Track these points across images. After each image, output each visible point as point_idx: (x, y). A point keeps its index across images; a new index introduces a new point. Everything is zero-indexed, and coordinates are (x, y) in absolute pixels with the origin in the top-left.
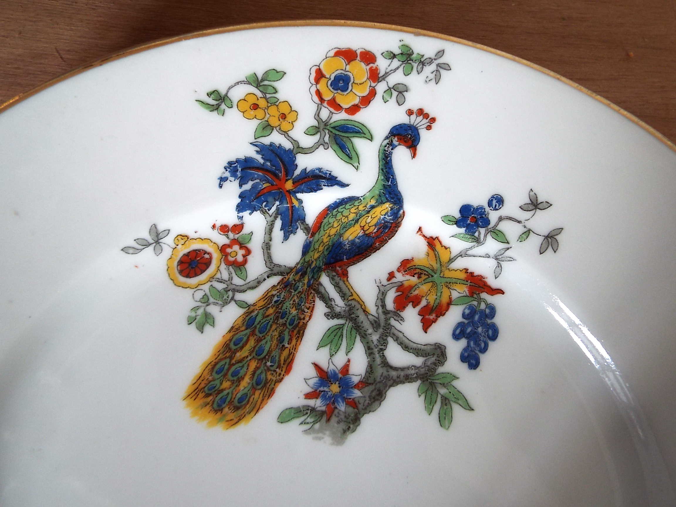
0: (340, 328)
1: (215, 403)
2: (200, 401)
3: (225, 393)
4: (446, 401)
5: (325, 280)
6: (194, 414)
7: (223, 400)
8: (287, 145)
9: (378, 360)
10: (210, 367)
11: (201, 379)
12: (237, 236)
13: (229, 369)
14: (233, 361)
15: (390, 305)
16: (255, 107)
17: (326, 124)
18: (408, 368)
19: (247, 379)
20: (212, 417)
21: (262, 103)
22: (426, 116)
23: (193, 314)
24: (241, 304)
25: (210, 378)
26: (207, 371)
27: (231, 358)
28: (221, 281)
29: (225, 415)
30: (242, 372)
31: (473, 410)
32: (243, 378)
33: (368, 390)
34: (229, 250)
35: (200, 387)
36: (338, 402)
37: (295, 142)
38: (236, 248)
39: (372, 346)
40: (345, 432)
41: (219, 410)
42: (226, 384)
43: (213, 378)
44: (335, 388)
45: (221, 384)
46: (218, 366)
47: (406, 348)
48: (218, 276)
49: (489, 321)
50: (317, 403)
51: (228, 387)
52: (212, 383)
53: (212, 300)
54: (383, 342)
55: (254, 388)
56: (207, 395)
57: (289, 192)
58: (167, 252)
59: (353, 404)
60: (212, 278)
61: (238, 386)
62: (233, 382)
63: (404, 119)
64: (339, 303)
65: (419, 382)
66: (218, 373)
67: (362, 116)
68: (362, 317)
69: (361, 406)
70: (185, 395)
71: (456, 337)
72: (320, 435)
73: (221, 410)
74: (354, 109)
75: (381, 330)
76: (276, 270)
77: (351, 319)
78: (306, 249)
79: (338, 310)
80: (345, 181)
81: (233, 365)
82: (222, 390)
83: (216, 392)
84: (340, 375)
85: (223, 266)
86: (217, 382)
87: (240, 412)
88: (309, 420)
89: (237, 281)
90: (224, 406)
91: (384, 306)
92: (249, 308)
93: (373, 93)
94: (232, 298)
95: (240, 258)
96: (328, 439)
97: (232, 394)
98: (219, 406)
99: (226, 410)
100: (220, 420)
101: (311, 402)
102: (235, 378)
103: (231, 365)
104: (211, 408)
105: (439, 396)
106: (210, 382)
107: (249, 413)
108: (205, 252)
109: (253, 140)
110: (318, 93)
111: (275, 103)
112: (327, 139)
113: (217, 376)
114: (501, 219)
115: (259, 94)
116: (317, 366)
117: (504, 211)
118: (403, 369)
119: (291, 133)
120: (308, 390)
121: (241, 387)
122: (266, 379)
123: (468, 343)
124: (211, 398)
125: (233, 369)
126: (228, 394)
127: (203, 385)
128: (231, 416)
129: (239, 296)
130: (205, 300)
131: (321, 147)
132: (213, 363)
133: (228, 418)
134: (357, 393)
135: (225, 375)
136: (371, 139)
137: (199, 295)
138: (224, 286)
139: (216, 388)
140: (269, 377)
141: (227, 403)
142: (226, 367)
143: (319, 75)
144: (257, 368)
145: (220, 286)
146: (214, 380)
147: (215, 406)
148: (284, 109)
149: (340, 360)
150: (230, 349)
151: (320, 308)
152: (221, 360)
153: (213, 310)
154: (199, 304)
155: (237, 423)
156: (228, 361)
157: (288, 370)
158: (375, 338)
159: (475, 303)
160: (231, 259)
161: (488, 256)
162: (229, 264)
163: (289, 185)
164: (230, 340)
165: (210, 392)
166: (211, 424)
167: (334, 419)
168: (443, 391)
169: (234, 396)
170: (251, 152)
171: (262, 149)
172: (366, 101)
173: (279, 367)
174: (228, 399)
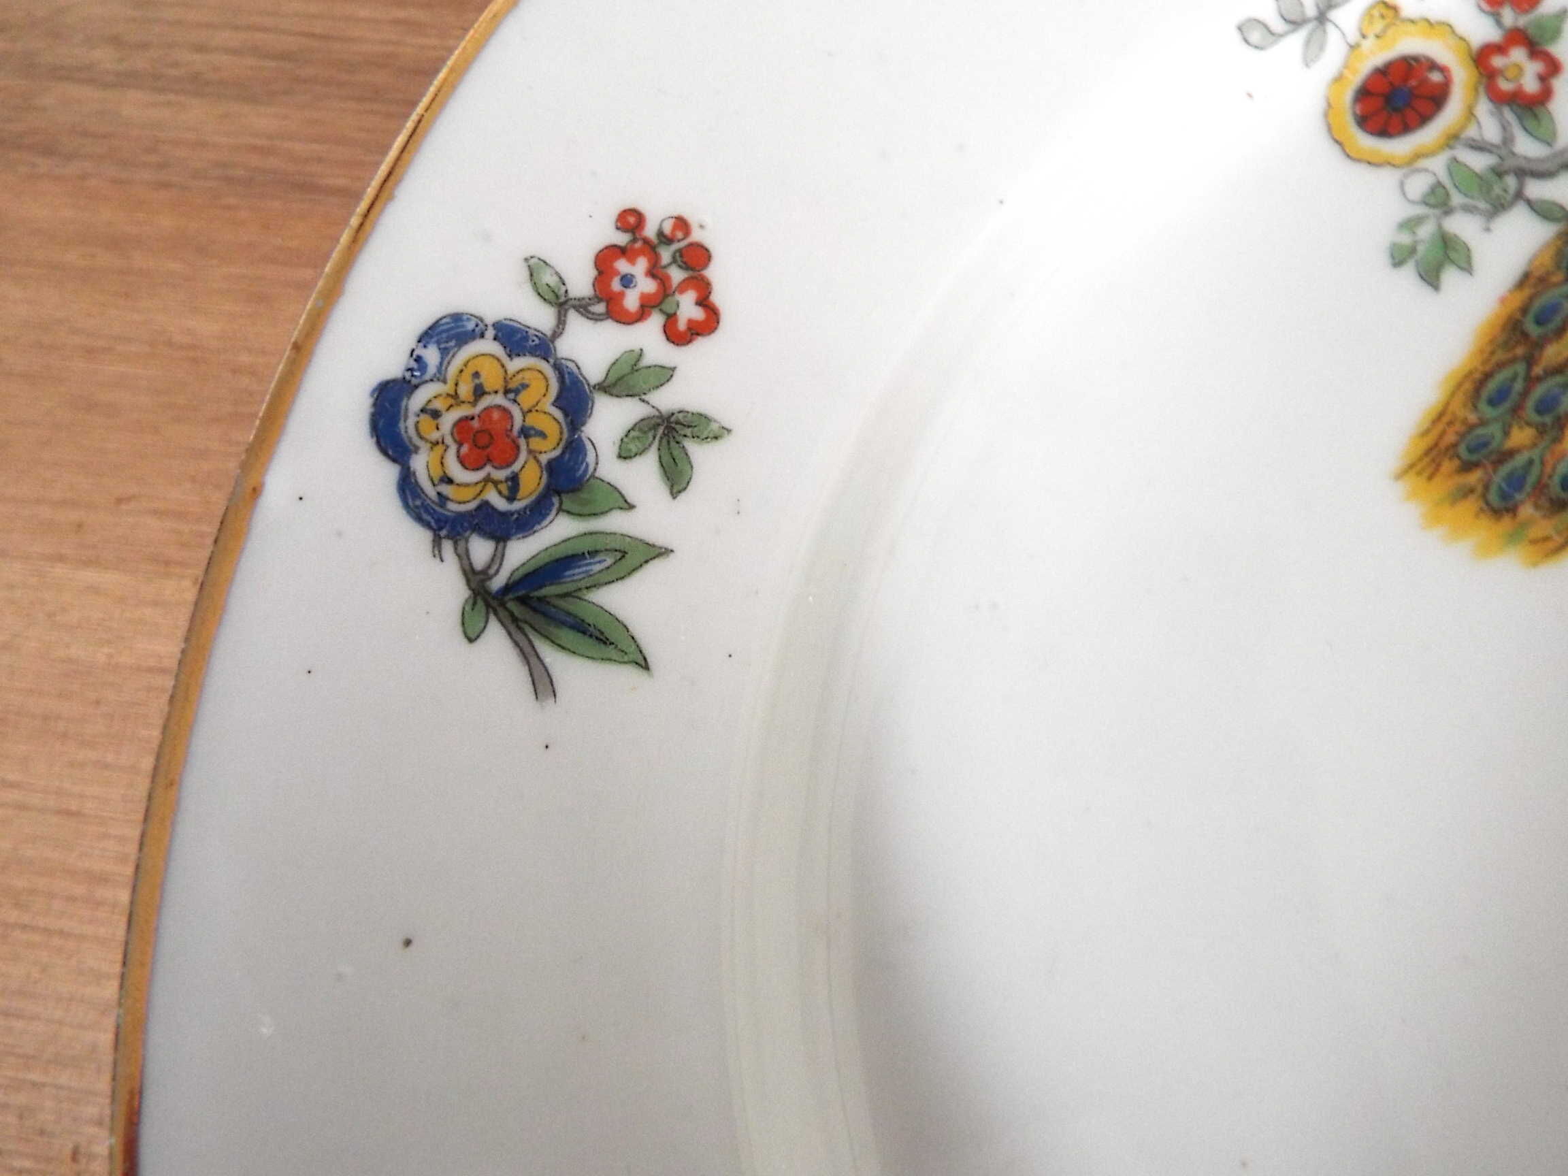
1: (1494, 489)
2: (1446, 481)
3: (1520, 460)
6: (1433, 519)
7: (1516, 482)
10: (1468, 386)
11: (1445, 419)
12: (1523, 21)
13: (1525, 394)
14: (1538, 370)
20: (1486, 529)
23: (1405, 239)
24: (1544, 211)
25: (1472, 418)
26: (1460, 397)
27: (1530, 361)
28: (1479, 147)
29: (1524, 526)
34: (1497, 61)
35: (1443, 445)
38: (1518, 55)
41: (1508, 510)
42: (1521, 436)
43: (1480, 419)
45: (1506, 433)
46: (1492, 386)
48: (1471, 132)
51: (1527, 442)
52: (1480, 431)
53: (1457, 199)
56: (1467, 467)
58: (1334, 54)
60: (1452, 139)
61: (1557, 441)
62: (1542, 430)
66: (1493, 402)
70: (1400, 464)
73: (1512, 510)
81: (1539, 379)
82: (1511, 454)
83: (1494, 457)
85: (1484, 108)
86: (1495, 430)
89: (1527, 147)
90: (1518, 497)
94: (1519, 195)
95: (1530, 85)
97: (1543, 463)
98: (1504, 496)
99: (1527, 510)
100: (1513, 538)
102: (1548, 419)
103: (1531, 381)
104: (1481, 504)
106: (1472, 428)
108: (1433, 66)
113: (1488, 412)
124: (1478, 474)
125: (1539, 391)
126: (1531, 462)
127: (1450, 438)
128: (1544, 527)
129: (1536, 189)
130: (1438, 200)
132: (1477, 376)
133: (1537, 532)
135: (1516, 410)
137: (1419, 185)
138: (1492, 160)
139: (1494, 445)
141: (1528, 488)
142: (1518, 386)
145: (1479, 162)
146: (1483, 423)
147: (1493, 497)
150: (1525, 335)
152: (1501, 366)
153: (1463, 226)
154: (1420, 210)
155: (1561, 547)
156: (1520, 368)
160: (1505, 86)
162: (1500, 99)
164: (1524, 310)
165: (1474, 458)
166: (1486, 550)
169: (1548, 470)
174: (1532, 479)
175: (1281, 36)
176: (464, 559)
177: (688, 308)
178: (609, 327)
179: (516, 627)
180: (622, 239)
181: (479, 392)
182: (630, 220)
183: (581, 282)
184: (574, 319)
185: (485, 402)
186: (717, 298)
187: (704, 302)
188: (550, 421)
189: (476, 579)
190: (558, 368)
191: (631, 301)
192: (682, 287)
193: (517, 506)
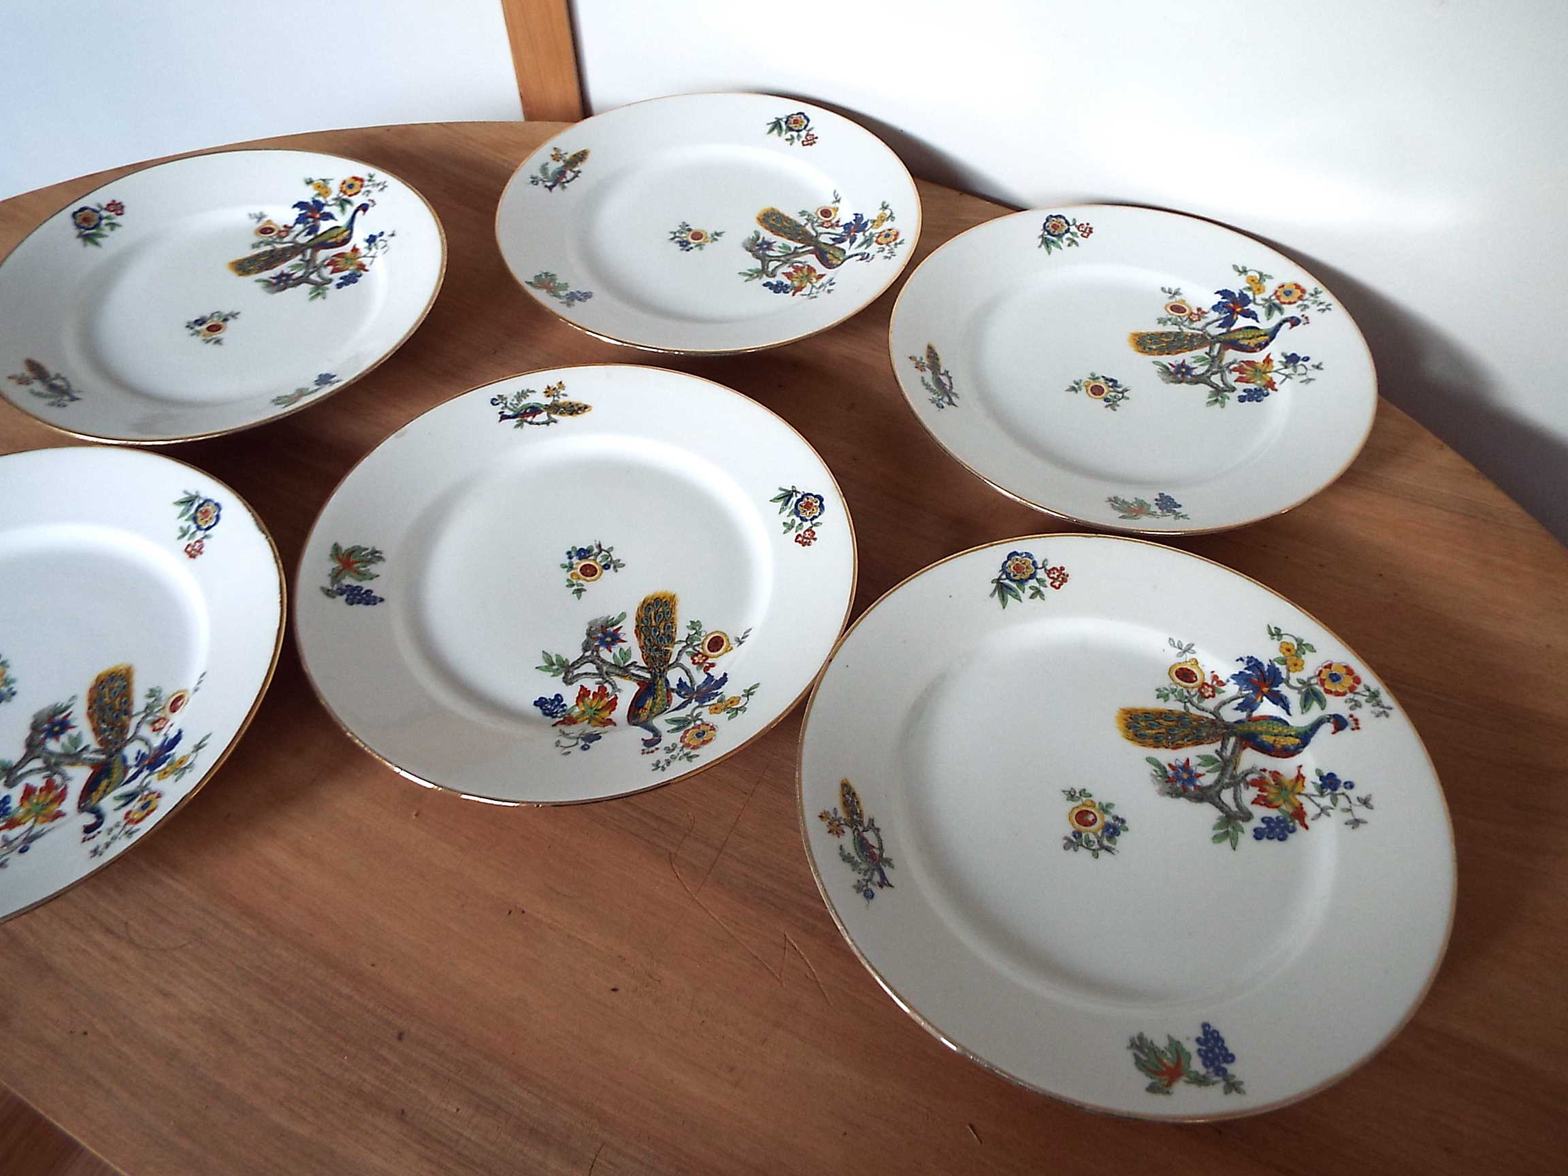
0: (1217, 761)
2: (1125, 717)
4: (1227, 833)
5: (1232, 740)
6: (1117, 718)
8: (1284, 676)
9: (1218, 788)
10: (1145, 711)
11: (1136, 711)
12: (1216, 686)
14: (1157, 721)
15: (1249, 778)
16: (1289, 650)
17: (1311, 685)
18: (1226, 805)
19: (1154, 732)
20: (1123, 726)
21: (1293, 652)
22: (1357, 724)
23: (1162, 689)
25: (1140, 715)
26: (1142, 711)
27: (1157, 719)
28: (1188, 692)
29: (1128, 732)
30: (1155, 727)
31: (1234, 849)
32: (1152, 729)
33: (1198, 792)
34: (1206, 687)
35: (1132, 713)
36: (1180, 781)
37: (1289, 678)
38: (1210, 689)
39: (1221, 781)
40: (1168, 793)
42: (1143, 724)
44: (1185, 776)
46: (1147, 715)
47: (1235, 799)
48: (1190, 690)
49: (1287, 832)
50: (1171, 772)
52: (1138, 717)
53: (1176, 693)
54: (1228, 786)
55: (1151, 737)
56: (1131, 718)
57: (1262, 692)
58: (1182, 660)
59: (1185, 789)
60: (1186, 687)
61: (1147, 729)
63: (1346, 716)
64: (1228, 753)
65: (1224, 815)
67: (1328, 697)
68: (1231, 768)
69: (1187, 794)
70: (1122, 707)
71: (1263, 820)
72: (1156, 783)
73: (1129, 729)
74: (1328, 692)
75: (1232, 781)
76: (1217, 715)
77: (1225, 764)
78: (1239, 722)
79: (1224, 754)
80: (1291, 712)
82: (1138, 724)
84: (1193, 775)
85: (1197, 689)
86: (1140, 719)
87: (1135, 737)
88: (1160, 773)
90: (1132, 729)
91: (1246, 775)
92: (1187, 713)
93: (1344, 694)
94: (1185, 703)
95: (1207, 695)
96: (1157, 788)
98: (1131, 726)
99: (1131, 731)
100: (1124, 731)
101: (1168, 769)
103: (1154, 721)
104: (1126, 723)
105: (1226, 829)
106: (1138, 715)
107: (1140, 742)
108: (1196, 677)
109: (1272, 659)
110: (1321, 672)
111: (1298, 657)
112: (1303, 690)
113: (1143, 717)
114: (1343, 794)
115: (1296, 647)
116: (1188, 760)
117: (1348, 792)
118: (1223, 803)
119: (1291, 673)
120: (1173, 764)
121: (1147, 731)
122: (1162, 741)
123: (1266, 828)
124: (1131, 720)
125: (1152, 722)
127: (1134, 713)
128: (1131, 736)
129: (1188, 705)
130: (1173, 691)
131: (1297, 691)
132: (1148, 712)
133: (1128, 734)
134: (1192, 788)
135: (1147, 721)
136: (1323, 709)
137: (1174, 687)
138: (1187, 695)
140: (1164, 741)
142: (1151, 719)
143: (1329, 666)
144: (1163, 733)
145: (1186, 694)
146: (1140, 717)
147: (1129, 725)
148: (1299, 663)
149: (1200, 770)
150: (1160, 716)
151: (1218, 745)
152: (1152, 714)
153: (1172, 697)
154: (1169, 689)
155: (1129, 739)
156: (1155, 718)
157: (1174, 749)
158: (1226, 781)
159: (1289, 820)
160: (1203, 690)
161: (1318, 806)
162: (1199, 690)
163: (1265, 690)
164: (1165, 713)
165: (1133, 719)
166: (1119, 728)
167: (1169, 784)
168: (1230, 829)
170: (1266, 663)
171: (1271, 666)
172: (1338, 694)
173: (1172, 743)
174: (1137, 729)
175: (1175, 647)
176: (1002, 575)
177: (1057, 584)
178: (1046, 575)
179: (997, 586)
180: (1059, 569)
181: (1024, 564)
182: (1062, 569)
183: (1048, 568)
184: (1043, 569)
185: (1024, 565)
186: (1062, 587)
187: (1060, 585)
188: (1027, 575)
189: (1000, 578)
190: (1035, 572)
191: (1052, 575)
192: (1059, 581)
193: (1013, 578)
